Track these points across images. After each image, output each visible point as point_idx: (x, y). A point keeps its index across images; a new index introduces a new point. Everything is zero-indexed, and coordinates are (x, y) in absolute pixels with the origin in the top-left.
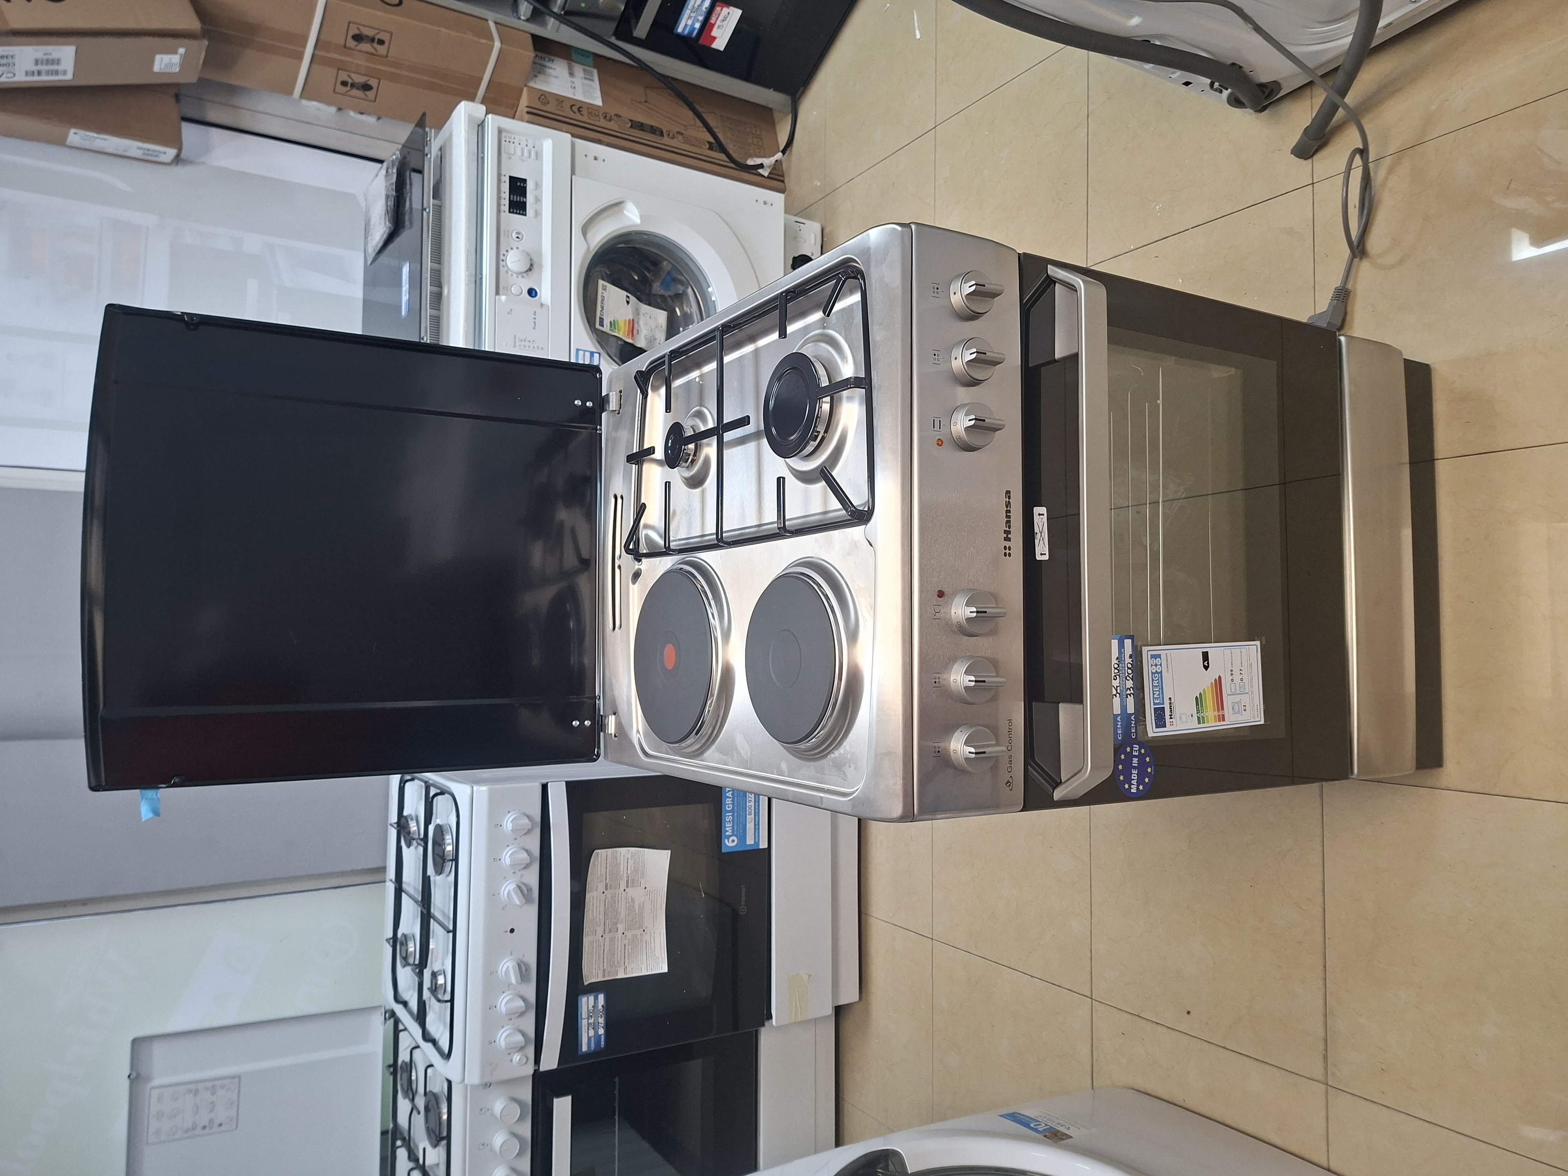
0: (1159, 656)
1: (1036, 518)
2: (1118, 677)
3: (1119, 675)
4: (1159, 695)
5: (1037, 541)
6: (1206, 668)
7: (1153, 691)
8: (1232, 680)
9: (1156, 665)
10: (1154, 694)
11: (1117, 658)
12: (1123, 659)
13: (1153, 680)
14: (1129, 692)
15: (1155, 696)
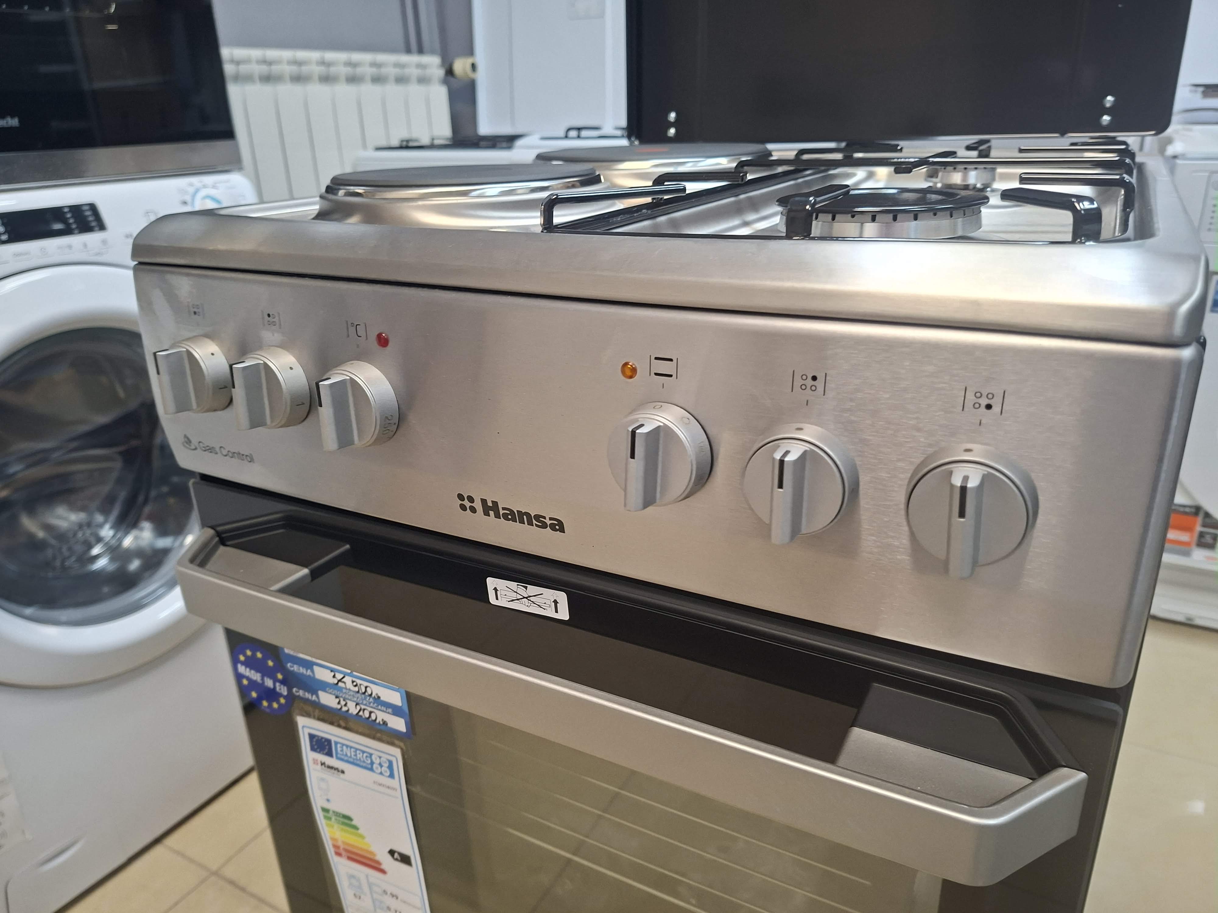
0: (392, 776)
1: (550, 594)
2: (356, 689)
3: (358, 692)
4: (346, 755)
5: (513, 585)
6: (392, 852)
7: (351, 747)
8: (385, 892)
9: (381, 765)
10: (347, 746)
11: (379, 697)
12: (380, 707)
13: (364, 752)
14: (343, 703)
15: (344, 747)
